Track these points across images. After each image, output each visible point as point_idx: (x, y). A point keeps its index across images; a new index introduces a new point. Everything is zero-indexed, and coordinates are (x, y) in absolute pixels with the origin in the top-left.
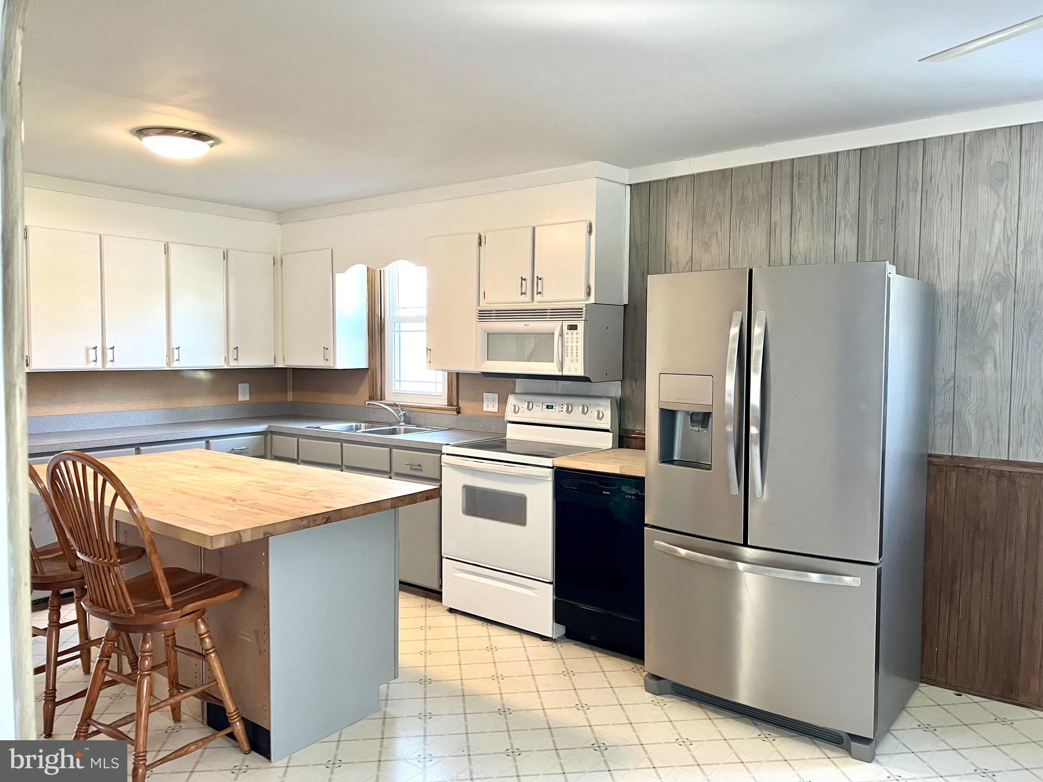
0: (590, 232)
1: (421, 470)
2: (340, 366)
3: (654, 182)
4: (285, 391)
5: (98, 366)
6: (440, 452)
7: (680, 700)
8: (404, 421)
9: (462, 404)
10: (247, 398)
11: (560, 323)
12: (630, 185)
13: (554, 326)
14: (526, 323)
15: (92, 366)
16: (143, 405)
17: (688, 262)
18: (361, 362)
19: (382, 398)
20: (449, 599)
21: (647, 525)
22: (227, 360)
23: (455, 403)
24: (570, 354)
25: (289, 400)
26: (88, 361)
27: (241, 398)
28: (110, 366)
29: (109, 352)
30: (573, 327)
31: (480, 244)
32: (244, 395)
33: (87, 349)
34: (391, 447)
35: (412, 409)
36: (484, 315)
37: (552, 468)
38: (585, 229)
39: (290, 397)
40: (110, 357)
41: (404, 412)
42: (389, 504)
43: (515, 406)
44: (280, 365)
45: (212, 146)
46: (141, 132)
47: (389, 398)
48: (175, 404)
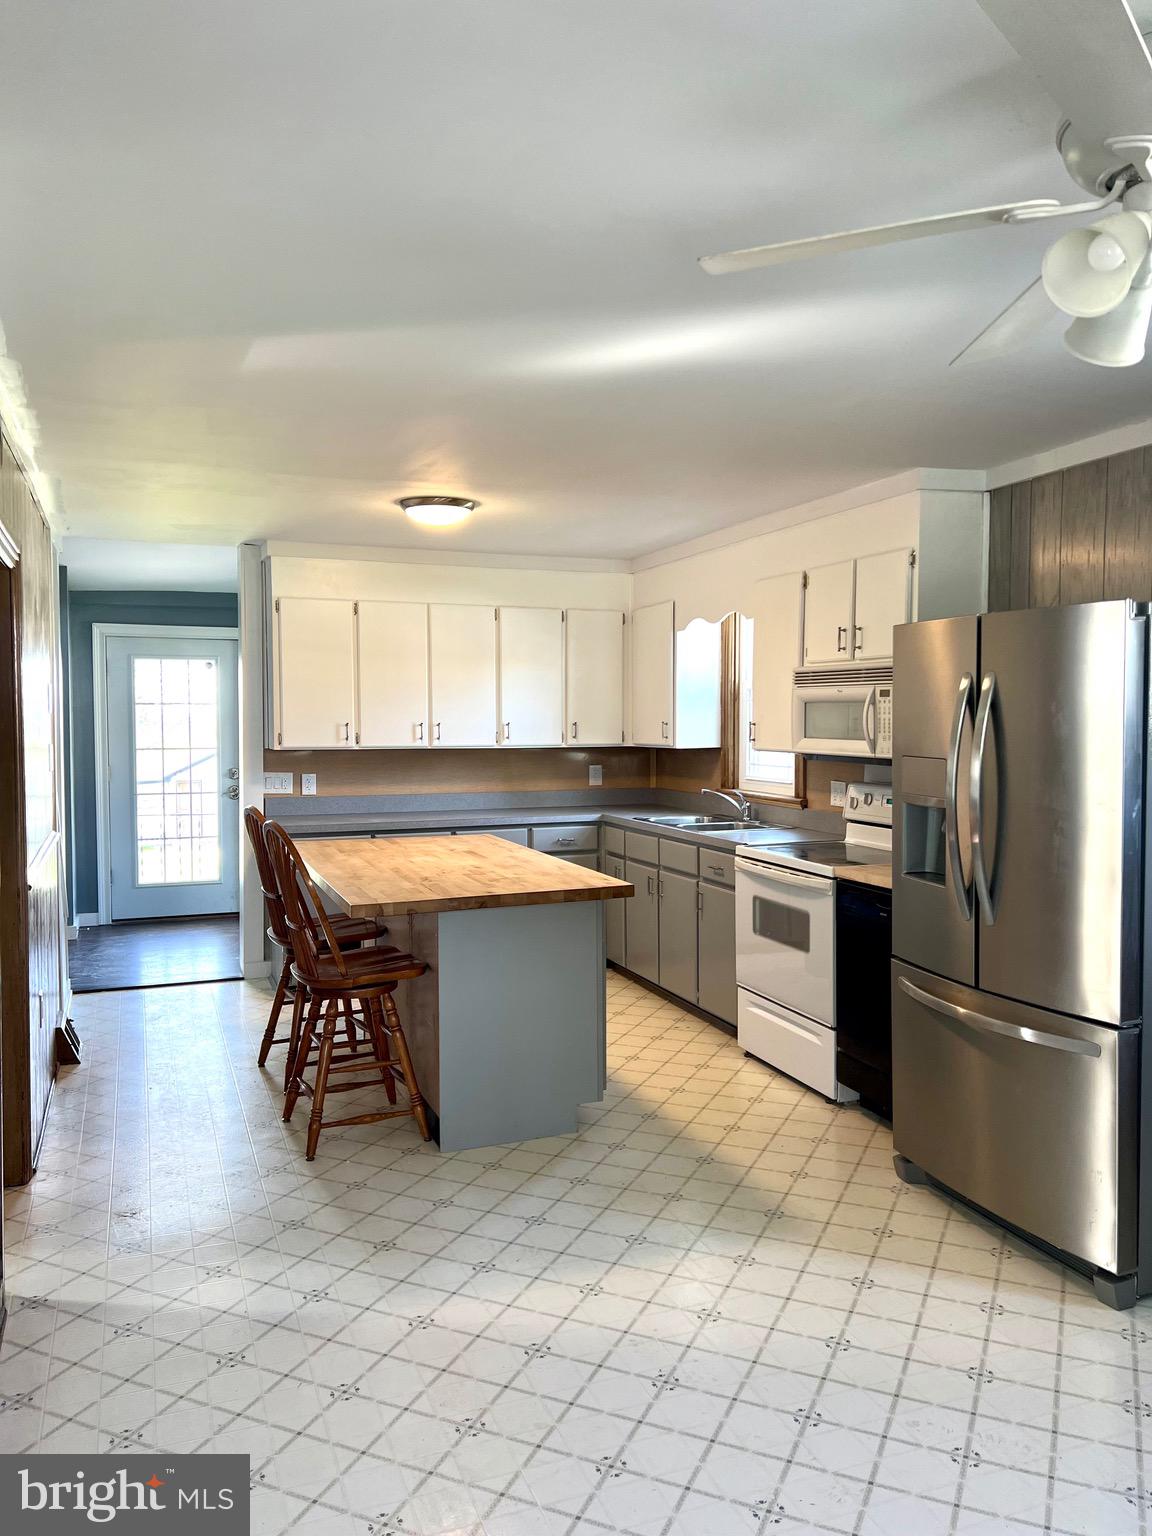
0: (912, 564)
1: (722, 875)
2: (680, 745)
3: (1016, 485)
4: (647, 775)
5: (424, 744)
6: (733, 852)
7: (931, 1192)
8: (748, 816)
9: (811, 796)
10: (599, 782)
11: (871, 688)
12: (990, 491)
13: (864, 691)
14: (840, 688)
15: (419, 744)
16: (481, 787)
17: (1056, 596)
18: (711, 740)
19: (735, 785)
20: (745, 1039)
21: (894, 957)
22: (564, 738)
23: (801, 794)
24: (882, 730)
25: (652, 786)
26: (414, 739)
27: (592, 782)
28: (437, 744)
29: (436, 729)
30: (884, 693)
31: (805, 585)
32: (595, 780)
33: (414, 726)
34: (699, 845)
35: (760, 801)
36: (801, 678)
37: (834, 878)
38: (907, 559)
39: (653, 783)
40: (436, 735)
41: (748, 804)
42: (562, 896)
43: (852, 799)
44: (629, 743)
45: (472, 508)
46: (405, 503)
47: (745, 787)
48: (518, 786)
